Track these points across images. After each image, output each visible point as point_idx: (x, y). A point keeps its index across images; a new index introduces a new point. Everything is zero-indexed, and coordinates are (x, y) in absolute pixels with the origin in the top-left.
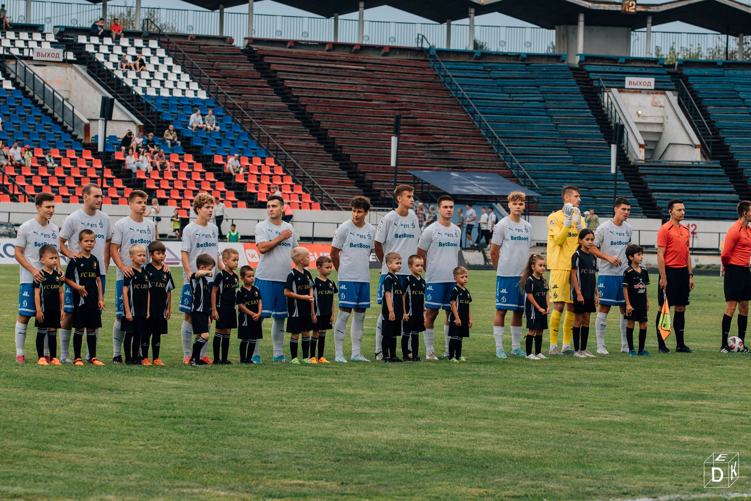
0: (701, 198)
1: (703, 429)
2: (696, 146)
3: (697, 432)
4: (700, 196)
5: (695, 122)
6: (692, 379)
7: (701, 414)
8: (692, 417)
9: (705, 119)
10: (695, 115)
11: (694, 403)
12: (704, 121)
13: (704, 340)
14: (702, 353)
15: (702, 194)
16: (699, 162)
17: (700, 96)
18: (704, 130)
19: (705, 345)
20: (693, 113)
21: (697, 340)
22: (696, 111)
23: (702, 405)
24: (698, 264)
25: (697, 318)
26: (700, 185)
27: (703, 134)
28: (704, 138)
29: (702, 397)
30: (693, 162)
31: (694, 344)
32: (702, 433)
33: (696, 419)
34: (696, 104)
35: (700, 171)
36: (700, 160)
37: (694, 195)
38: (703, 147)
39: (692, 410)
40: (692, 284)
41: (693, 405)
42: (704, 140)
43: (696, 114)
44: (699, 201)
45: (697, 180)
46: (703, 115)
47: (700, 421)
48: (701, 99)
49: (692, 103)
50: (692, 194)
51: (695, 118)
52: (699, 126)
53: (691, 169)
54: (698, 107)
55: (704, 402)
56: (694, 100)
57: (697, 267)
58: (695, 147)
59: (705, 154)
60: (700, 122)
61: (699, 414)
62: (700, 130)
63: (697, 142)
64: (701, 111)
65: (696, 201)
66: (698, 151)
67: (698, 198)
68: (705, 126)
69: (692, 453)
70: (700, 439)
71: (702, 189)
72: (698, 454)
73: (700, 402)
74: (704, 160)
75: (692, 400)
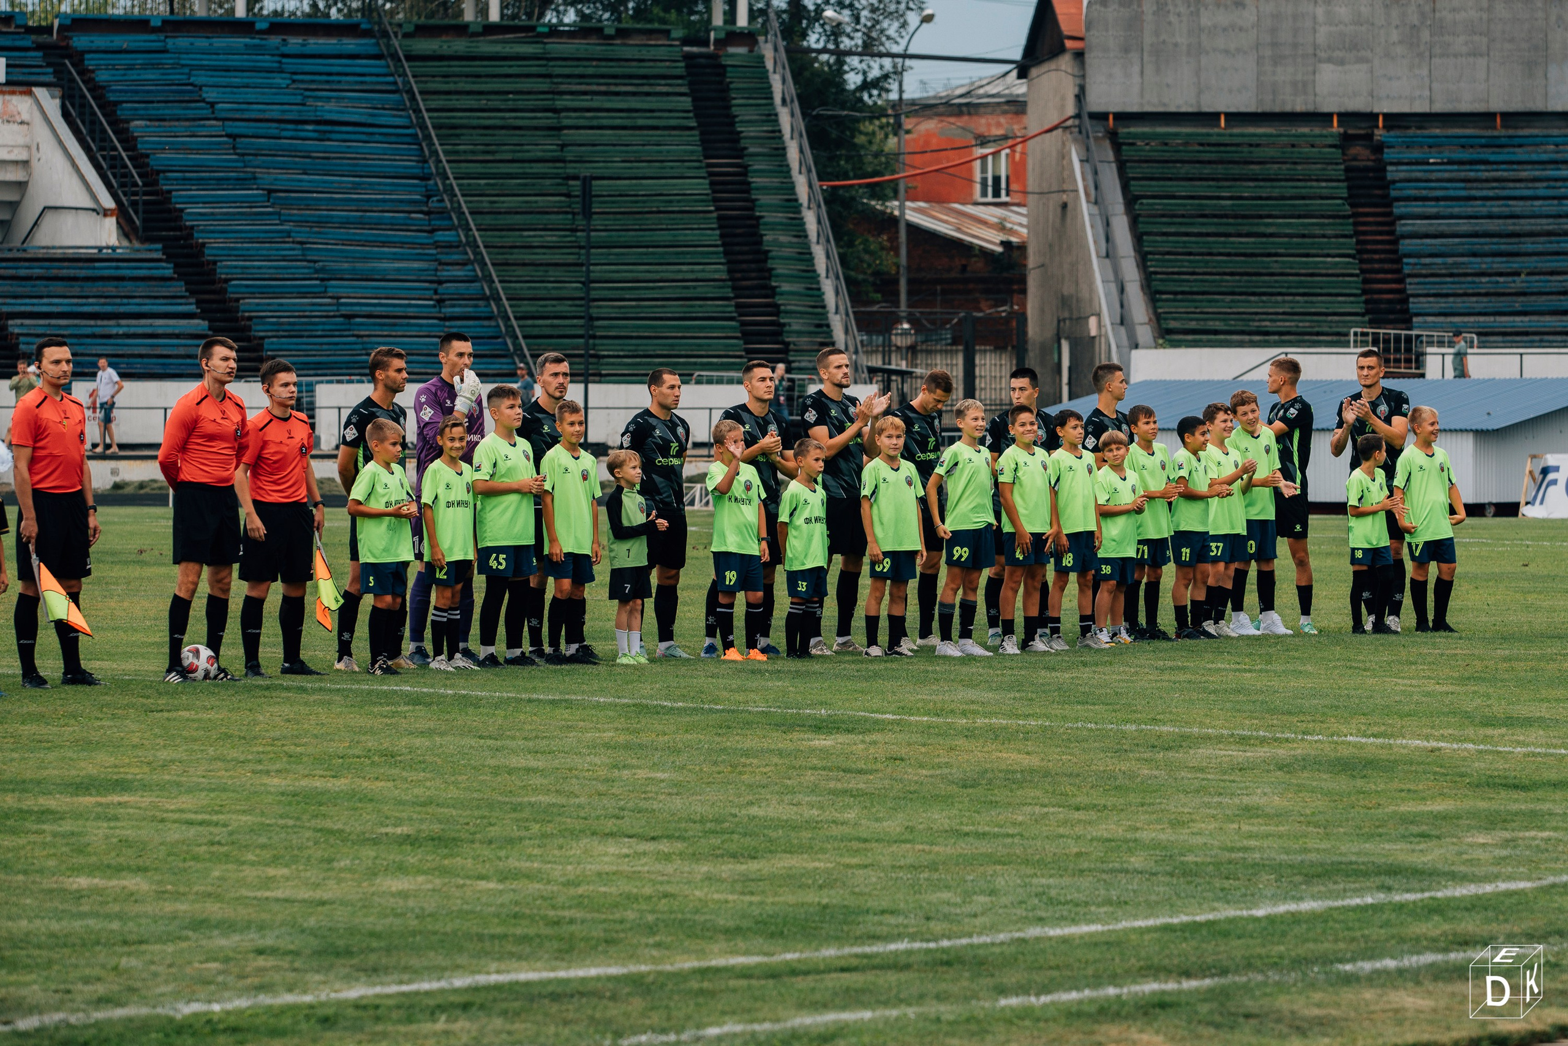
0: (121, 331)
1: (121, 860)
2: (106, 213)
3: (109, 866)
4: (119, 326)
5: (104, 157)
6: (98, 746)
7: (119, 824)
8: (97, 833)
9: (125, 150)
10: (103, 140)
11: (103, 800)
12: (124, 154)
13: (127, 656)
14: (123, 685)
15: (123, 322)
16: (114, 249)
17: (112, 97)
18: (124, 176)
19: (130, 666)
20: (97, 136)
21: (111, 656)
22: (104, 131)
23: (120, 804)
24: (118, 479)
25: (113, 604)
26: (118, 301)
27: (122, 185)
28: (125, 194)
29: (122, 785)
30: (100, 249)
31: (106, 664)
32: (119, 870)
33: (107, 837)
34: (104, 115)
35: (117, 268)
36: (117, 244)
37: (105, 322)
38: (122, 214)
39: (98, 818)
40: (95, 530)
41: (100, 804)
42: (124, 199)
43: (105, 137)
44: (117, 336)
45: (110, 288)
46: (120, 141)
47: (115, 840)
48: (117, 103)
49: (95, 114)
50: (99, 322)
51: (101, 149)
52: (112, 167)
53: (97, 265)
54: (109, 124)
55: (125, 798)
56: (99, 107)
57: (117, 486)
58: (105, 215)
59: (127, 229)
60: (113, 158)
61: (112, 824)
62: (115, 176)
63: (108, 202)
64: (114, 133)
65: (109, 336)
66: (111, 223)
67: (114, 331)
68: (126, 167)
69: (96, 915)
70: (114, 883)
71: (122, 309)
72: (108, 917)
73: (116, 799)
74: (125, 243)
75: (99, 794)
